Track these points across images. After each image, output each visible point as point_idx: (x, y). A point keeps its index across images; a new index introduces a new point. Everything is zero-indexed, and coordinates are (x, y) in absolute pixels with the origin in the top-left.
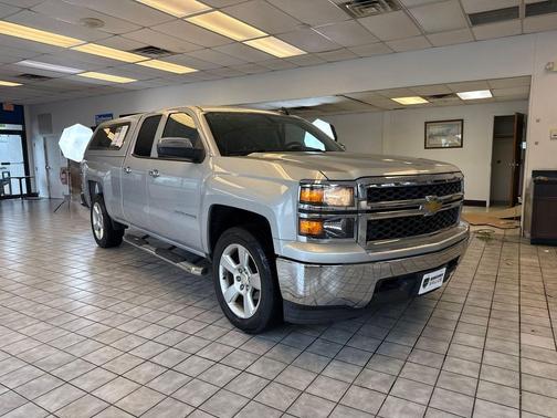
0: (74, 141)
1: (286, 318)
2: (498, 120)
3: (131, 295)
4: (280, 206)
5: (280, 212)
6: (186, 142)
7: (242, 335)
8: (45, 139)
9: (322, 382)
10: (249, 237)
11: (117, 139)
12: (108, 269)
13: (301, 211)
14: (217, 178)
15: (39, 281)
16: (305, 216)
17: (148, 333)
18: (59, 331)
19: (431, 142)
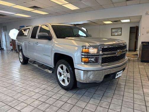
0: (13, 34)
1: (78, 86)
2: (131, 28)
3: (31, 79)
4: (76, 54)
5: (76, 55)
6: (47, 34)
7: (65, 91)
8: (5, 33)
9: (89, 105)
10: (66, 62)
11: (26, 33)
12: (24, 71)
13: (82, 55)
14: (56, 45)
15: (4, 75)
16: (83, 56)
17: (37, 91)
18: (10, 90)
19: (113, 34)
